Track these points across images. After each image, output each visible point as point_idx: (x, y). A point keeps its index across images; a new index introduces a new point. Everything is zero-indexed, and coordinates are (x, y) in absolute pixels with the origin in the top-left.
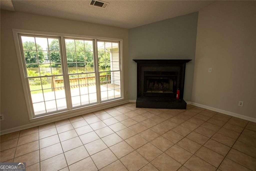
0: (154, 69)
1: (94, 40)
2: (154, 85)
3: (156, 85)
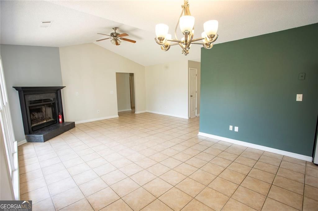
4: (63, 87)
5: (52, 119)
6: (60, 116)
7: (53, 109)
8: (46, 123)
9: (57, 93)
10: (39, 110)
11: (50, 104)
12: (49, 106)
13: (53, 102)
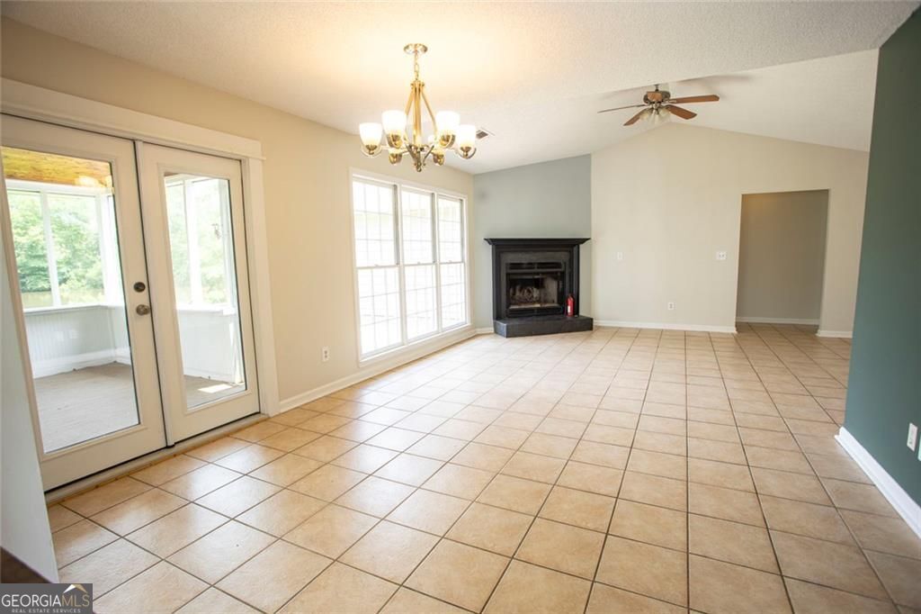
0: (523, 258)
1: (433, 194)
2: (514, 294)
3: (518, 294)
4: (583, 241)
5: (556, 305)
6: (570, 301)
7: (561, 284)
8: (538, 309)
9: (571, 253)
10: (539, 284)
11: (556, 273)
12: (554, 276)
13: (562, 270)
